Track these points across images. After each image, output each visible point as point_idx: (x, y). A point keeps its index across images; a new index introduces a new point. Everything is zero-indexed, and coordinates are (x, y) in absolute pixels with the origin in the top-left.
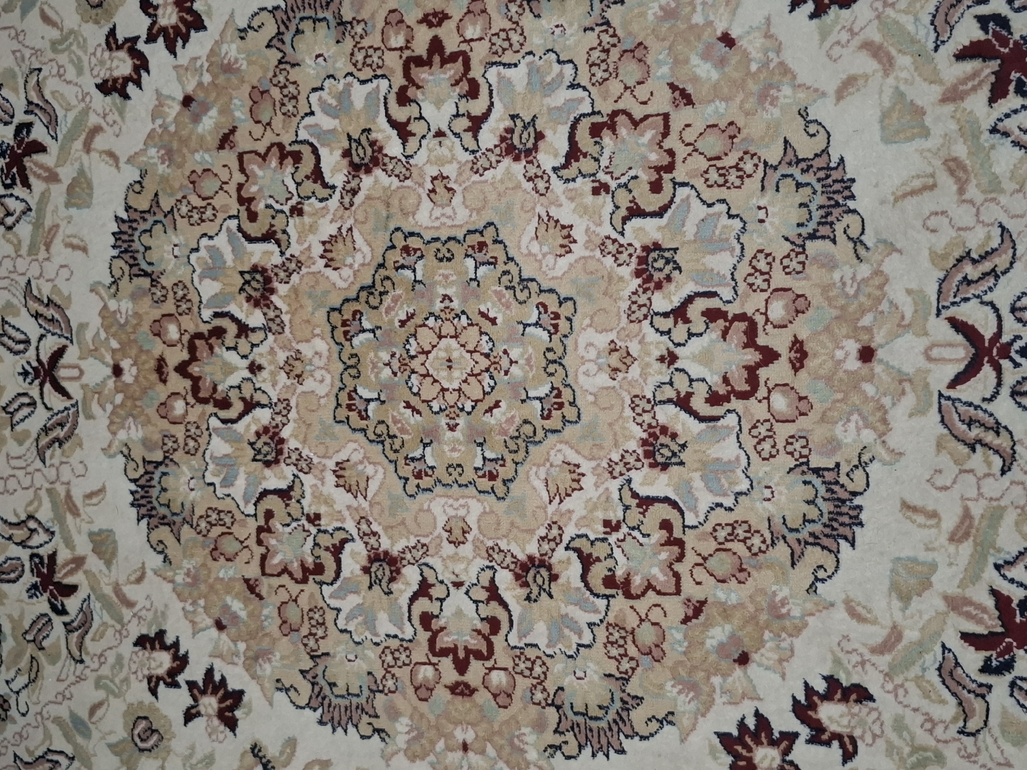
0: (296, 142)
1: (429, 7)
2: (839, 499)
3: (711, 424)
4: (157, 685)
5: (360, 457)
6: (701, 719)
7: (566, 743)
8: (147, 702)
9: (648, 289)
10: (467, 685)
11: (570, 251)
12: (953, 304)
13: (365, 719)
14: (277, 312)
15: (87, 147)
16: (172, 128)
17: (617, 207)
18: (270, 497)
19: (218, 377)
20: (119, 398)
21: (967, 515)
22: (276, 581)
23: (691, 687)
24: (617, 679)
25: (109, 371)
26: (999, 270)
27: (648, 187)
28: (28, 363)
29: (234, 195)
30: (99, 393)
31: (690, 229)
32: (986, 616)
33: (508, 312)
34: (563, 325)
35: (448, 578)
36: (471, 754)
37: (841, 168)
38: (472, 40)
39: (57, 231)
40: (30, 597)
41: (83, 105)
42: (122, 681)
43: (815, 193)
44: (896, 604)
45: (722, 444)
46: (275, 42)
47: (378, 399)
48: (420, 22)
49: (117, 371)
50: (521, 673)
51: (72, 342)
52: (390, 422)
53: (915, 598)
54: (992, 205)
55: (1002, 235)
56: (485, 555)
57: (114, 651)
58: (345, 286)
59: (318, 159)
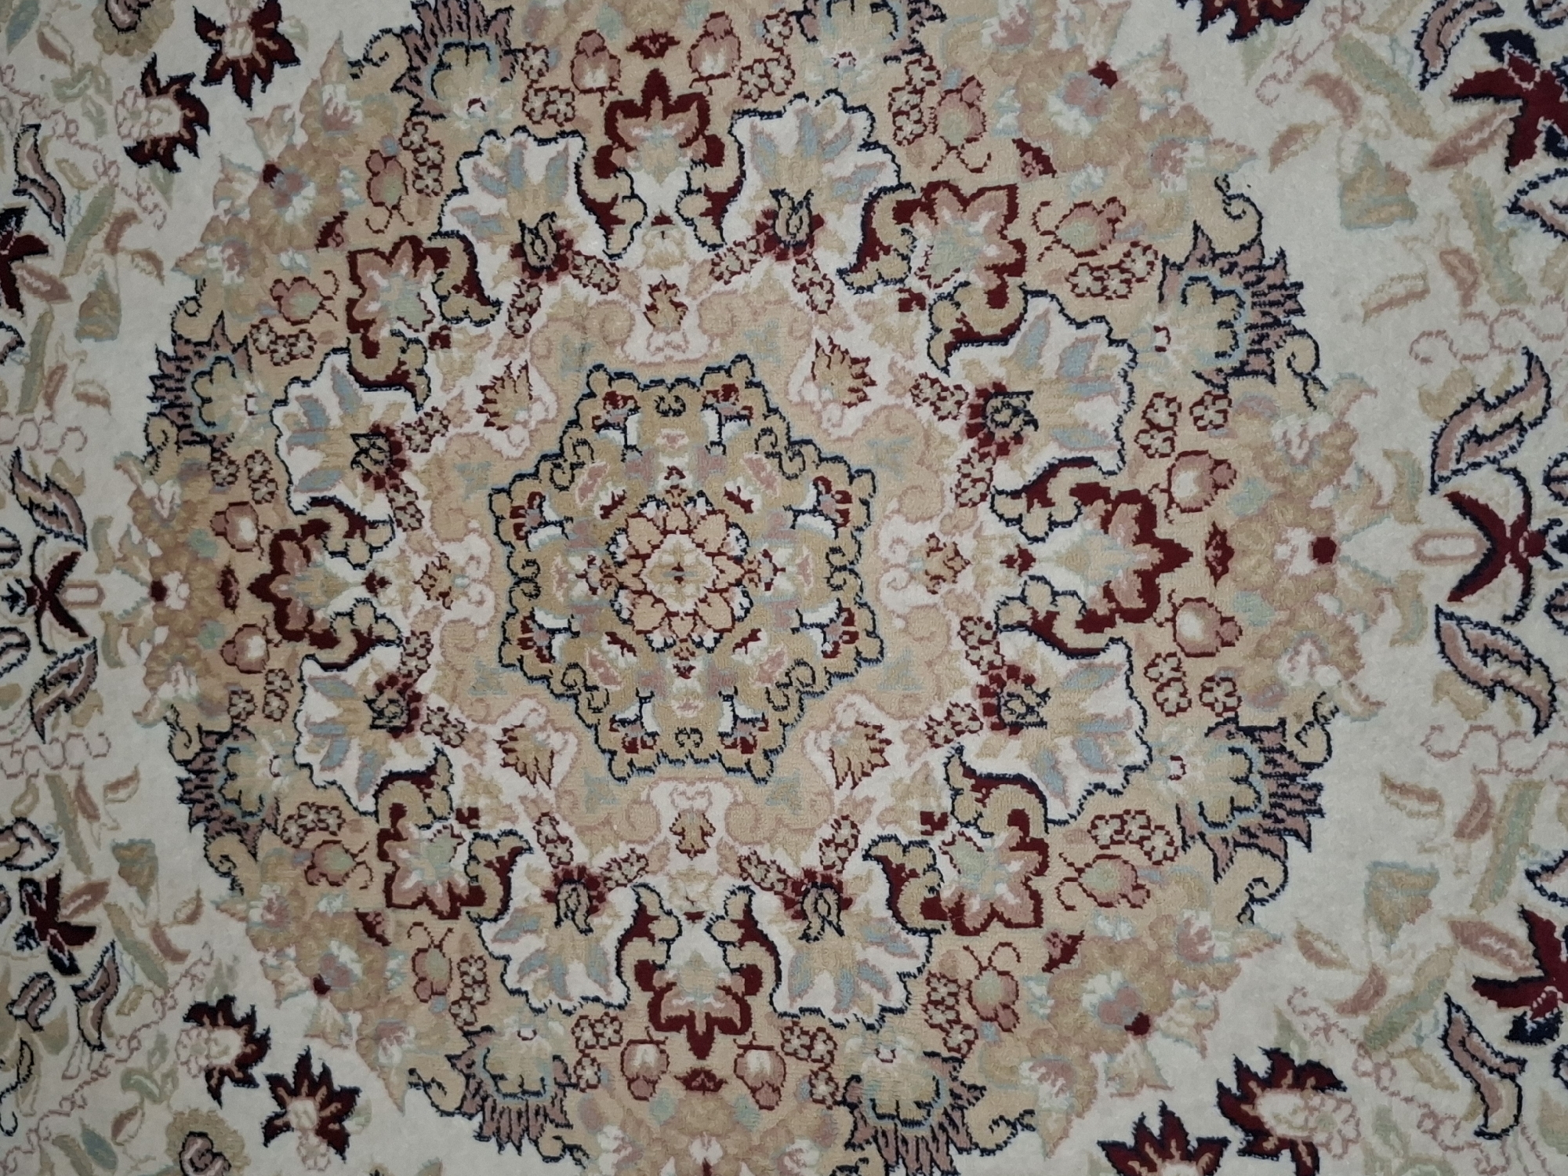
0: (439, 234)
1: (645, 27)
2: (1286, 775)
3: (1084, 661)
4: (221, 1082)
5: (541, 721)
6: (1076, 1121)
7: (865, 1160)
8: (204, 1110)
9: (988, 454)
10: (709, 1075)
11: (864, 399)
12: (1455, 472)
13: (549, 1127)
14: (411, 497)
15: (112, 246)
16: (245, 216)
17: (937, 330)
18: (399, 783)
19: (313, 601)
20: (161, 634)
21: (1482, 795)
22: (408, 917)
23: (1059, 1069)
24: (945, 1060)
25: (145, 592)
26: (1525, 420)
27: (985, 298)
28: (19, 581)
29: (342, 316)
30: (128, 625)
31: (1050, 361)
32: (1514, 953)
33: (769, 492)
34: (856, 511)
35: (678, 906)
37: (1280, 267)
38: (711, 77)
39: (63, 376)
40: (20, 948)
41: (105, 180)
42: (166, 1076)
43: (1241, 305)
44: (1376, 936)
45: (1104, 691)
46: (405, 82)
47: (568, 629)
48: (631, 49)
49: (158, 592)
50: (795, 1054)
51: (86, 546)
52: (587, 666)
53: (1405, 925)
54: (1513, 320)
55: (1529, 367)
56: (736, 869)
57: (153, 1029)
58: (518, 453)
59: (473, 260)
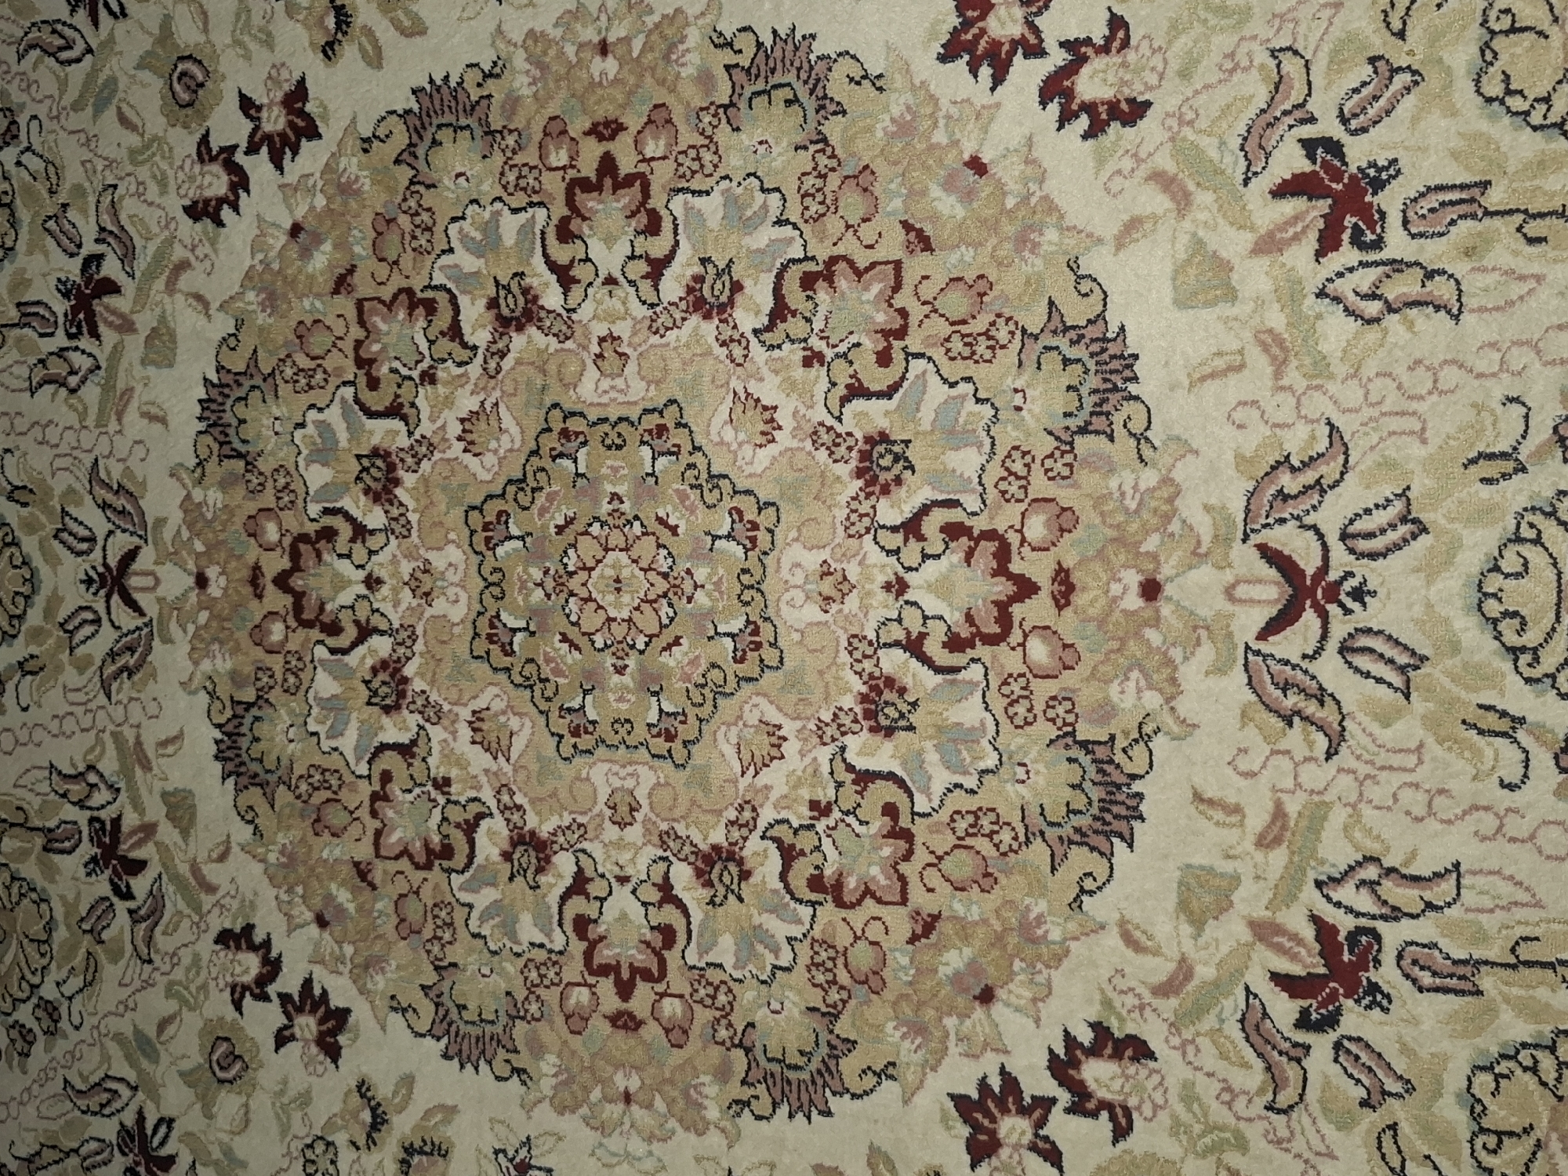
0: (429, 287)
1: (600, 116)
2: (1113, 784)
3: (948, 677)
4: (242, 996)
5: (503, 705)
6: (930, 1075)
7: (757, 1097)
8: (229, 1019)
9: (873, 493)
10: (631, 1016)
11: (773, 441)
12: (1264, 526)
13: (501, 1053)
14: (402, 510)
15: (171, 287)
16: (276, 266)
17: (834, 384)
18: (388, 753)
19: (325, 593)
20: (203, 617)
21: (1279, 810)
22: (392, 866)
23: (918, 1029)
24: (824, 1014)
25: (191, 581)
26: (1325, 483)
27: (874, 358)
28: (94, 568)
29: (351, 354)
30: (179, 609)
31: (927, 415)
32: (1302, 951)
33: (692, 518)
34: (762, 537)
35: (610, 870)
36: (634, 1108)
37: (1119, 339)
38: (653, 159)
39: (131, 397)
40: (89, 874)
41: (167, 233)
42: (199, 989)
43: (1086, 372)
44: (1186, 929)
45: (964, 704)
46: (405, 156)
47: (526, 629)
48: (587, 133)
49: (202, 581)
50: (701, 1002)
51: (146, 541)
52: (541, 662)
53: (1210, 922)
54: (1316, 394)
55: (1329, 437)
56: (656, 840)
57: (189, 950)
58: (489, 477)
59: (457, 310)
